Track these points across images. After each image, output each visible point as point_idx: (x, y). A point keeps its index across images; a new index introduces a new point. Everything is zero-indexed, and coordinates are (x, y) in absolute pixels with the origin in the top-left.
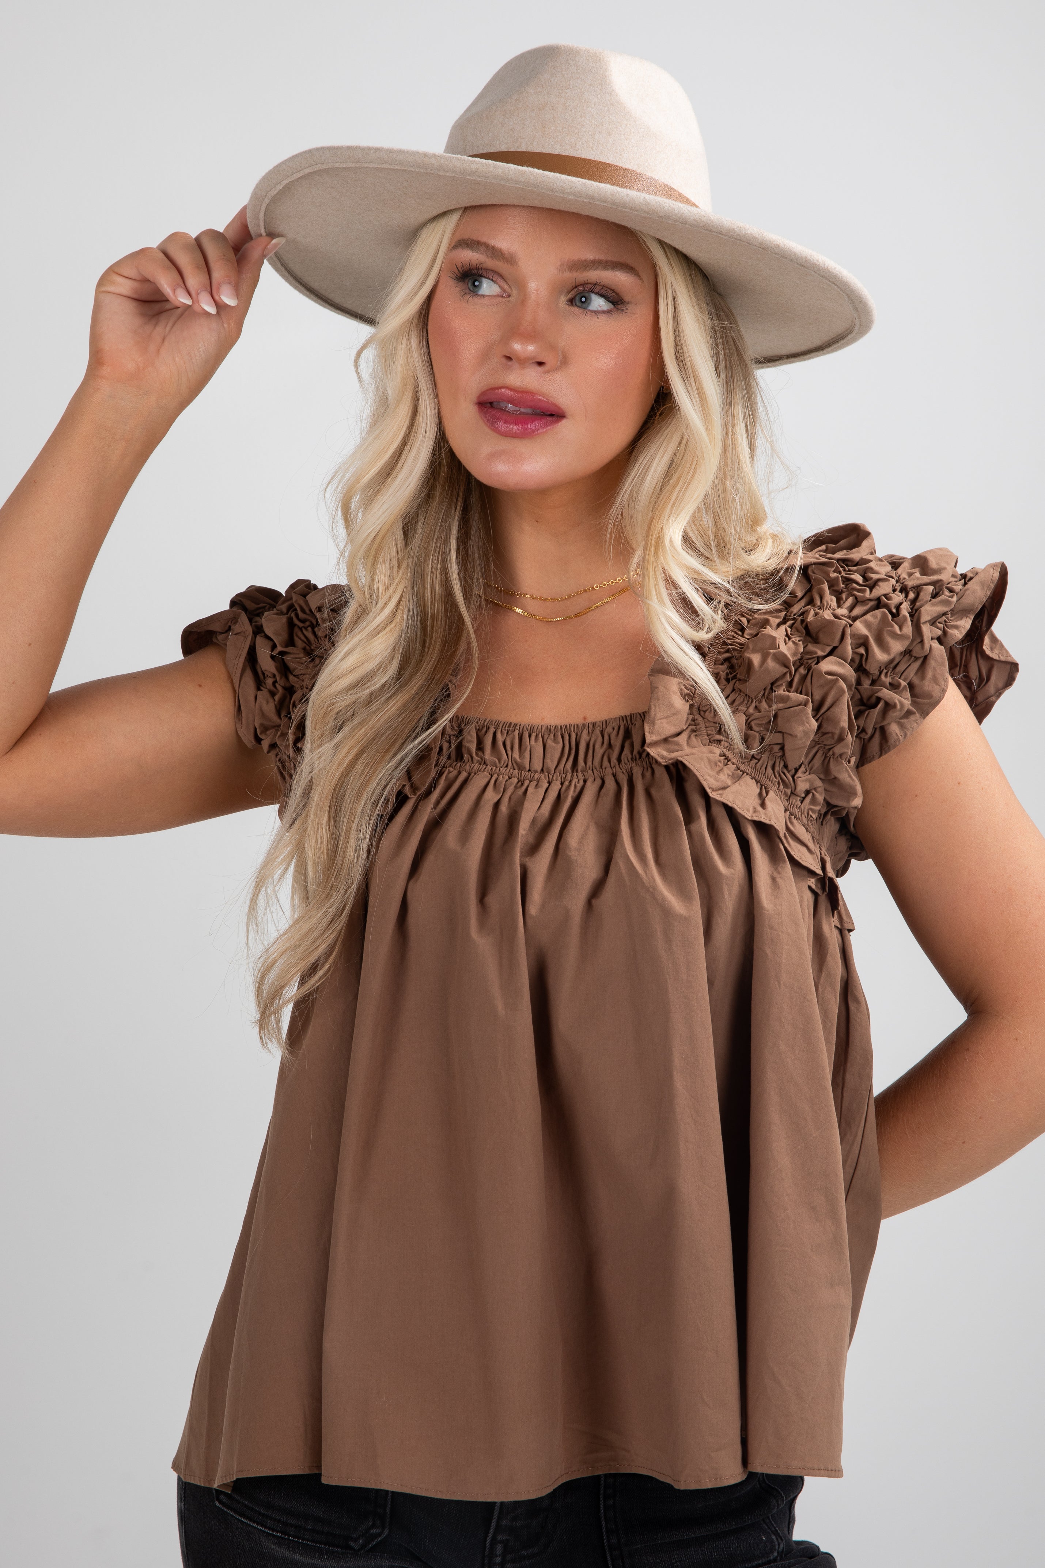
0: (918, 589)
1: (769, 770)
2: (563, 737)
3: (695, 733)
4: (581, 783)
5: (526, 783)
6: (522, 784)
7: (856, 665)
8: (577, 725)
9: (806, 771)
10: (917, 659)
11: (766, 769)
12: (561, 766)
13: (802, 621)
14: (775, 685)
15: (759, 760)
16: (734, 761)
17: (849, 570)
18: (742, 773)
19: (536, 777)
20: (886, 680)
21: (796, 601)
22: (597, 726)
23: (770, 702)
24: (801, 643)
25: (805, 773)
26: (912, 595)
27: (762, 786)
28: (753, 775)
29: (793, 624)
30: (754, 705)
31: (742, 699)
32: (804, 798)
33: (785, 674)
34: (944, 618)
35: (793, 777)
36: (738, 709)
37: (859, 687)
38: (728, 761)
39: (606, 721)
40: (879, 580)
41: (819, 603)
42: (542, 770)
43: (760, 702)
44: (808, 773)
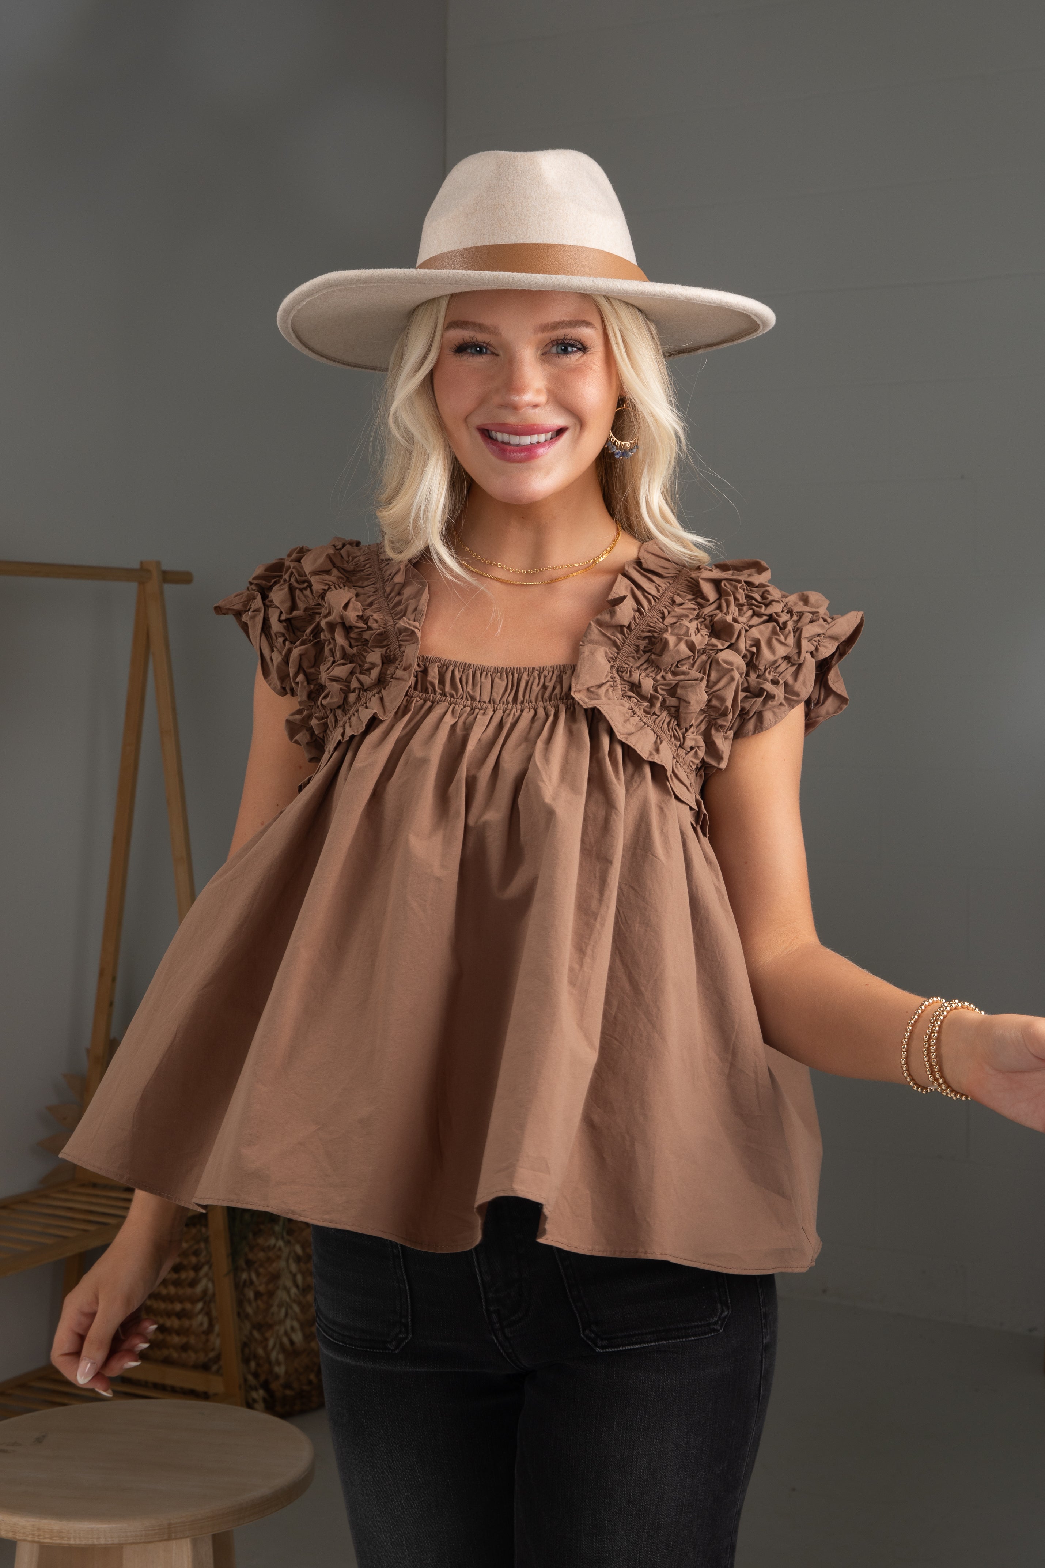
0: (801, 615)
1: (665, 725)
2: (507, 676)
3: (612, 688)
4: (519, 712)
5: (477, 711)
6: (473, 713)
7: (747, 660)
8: (520, 668)
9: (694, 732)
10: (793, 665)
11: (663, 724)
12: (504, 699)
13: (711, 621)
14: (680, 663)
15: (658, 716)
16: (639, 714)
17: (751, 590)
18: (644, 724)
19: (484, 706)
20: (769, 677)
21: (708, 605)
22: (535, 670)
23: (674, 674)
24: (707, 637)
25: (693, 733)
26: (795, 618)
27: (657, 736)
28: (652, 727)
29: (703, 622)
30: (661, 674)
31: (653, 669)
32: (689, 752)
33: (689, 657)
34: (818, 638)
35: (683, 735)
36: (648, 675)
37: (748, 678)
38: (634, 714)
39: (543, 667)
40: (773, 601)
41: (725, 611)
42: (489, 702)
43: (667, 673)
44: (695, 734)
